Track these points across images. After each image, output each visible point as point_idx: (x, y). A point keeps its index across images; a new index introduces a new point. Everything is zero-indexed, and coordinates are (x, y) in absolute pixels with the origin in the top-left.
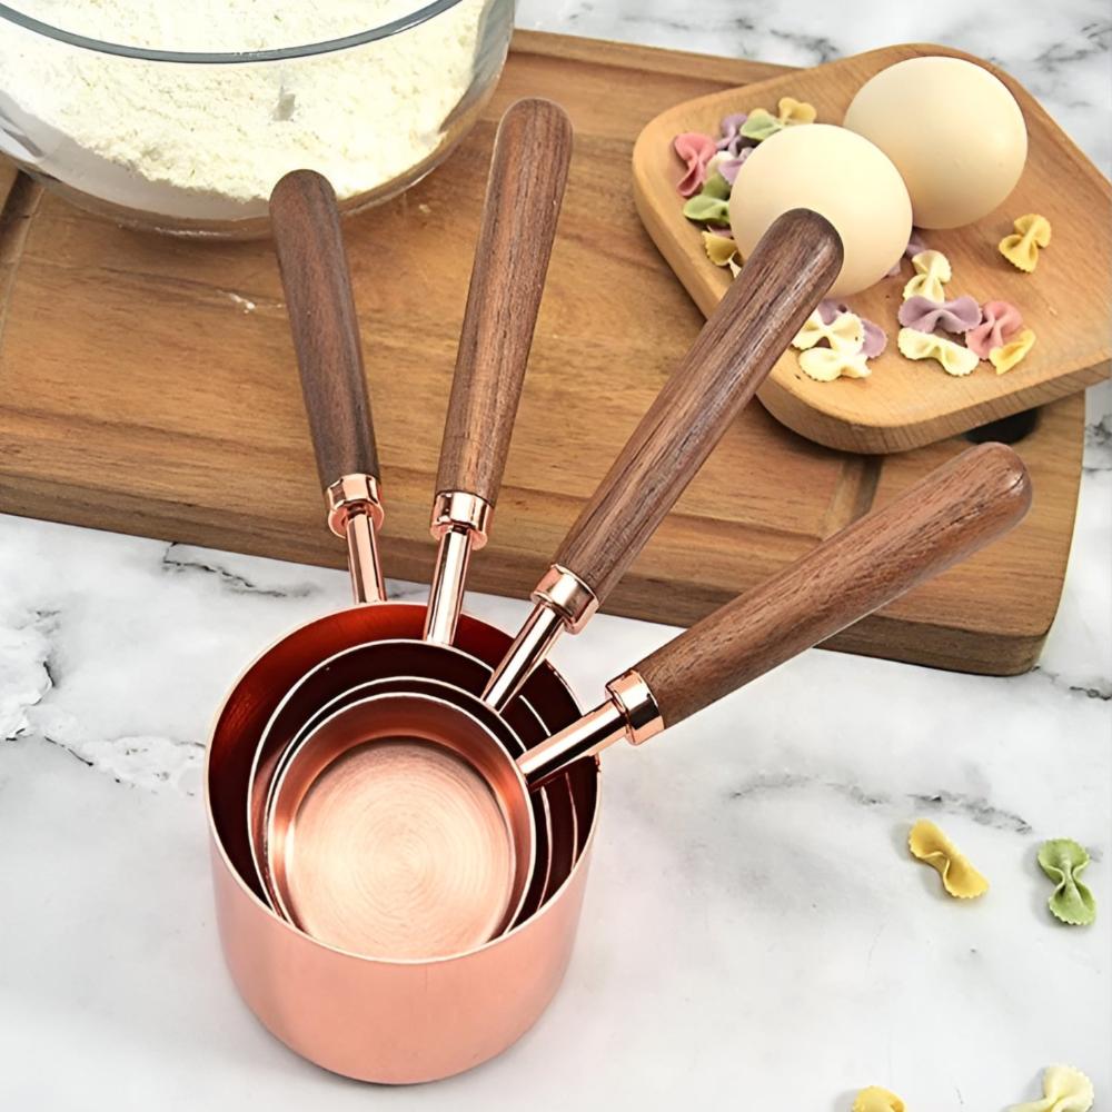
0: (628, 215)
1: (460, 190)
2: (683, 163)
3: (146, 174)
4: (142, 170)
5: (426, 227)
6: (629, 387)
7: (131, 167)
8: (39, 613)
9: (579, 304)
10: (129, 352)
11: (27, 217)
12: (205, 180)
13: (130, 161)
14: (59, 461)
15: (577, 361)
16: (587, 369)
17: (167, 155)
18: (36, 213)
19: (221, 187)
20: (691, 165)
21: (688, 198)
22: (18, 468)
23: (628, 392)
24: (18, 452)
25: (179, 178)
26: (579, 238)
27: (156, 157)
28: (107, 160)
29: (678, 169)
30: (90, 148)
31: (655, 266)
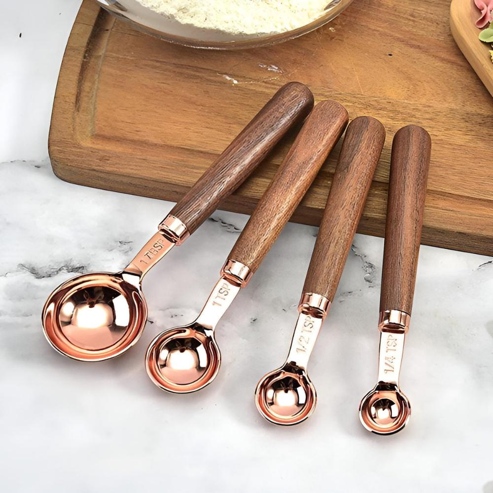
0: (446, 35)
1: (353, 20)
2: (479, 10)
3: (180, 20)
4: (177, 19)
5: (333, 40)
6: (447, 129)
7: (172, 17)
8: (120, 242)
9: (419, 83)
10: (168, 106)
11: (107, 30)
12: (212, 24)
13: (171, 15)
14: (130, 165)
15: (418, 114)
16: (424, 119)
17: (192, 10)
18: (113, 28)
19: (222, 28)
20: (483, 12)
21: (482, 29)
22: (108, 169)
23: (447, 132)
24: (108, 160)
25: (199, 23)
26: (419, 47)
27: (185, 11)
28: (158, 14)
29: (476, 13)
30: (148, 7)
31: (462, 63)
